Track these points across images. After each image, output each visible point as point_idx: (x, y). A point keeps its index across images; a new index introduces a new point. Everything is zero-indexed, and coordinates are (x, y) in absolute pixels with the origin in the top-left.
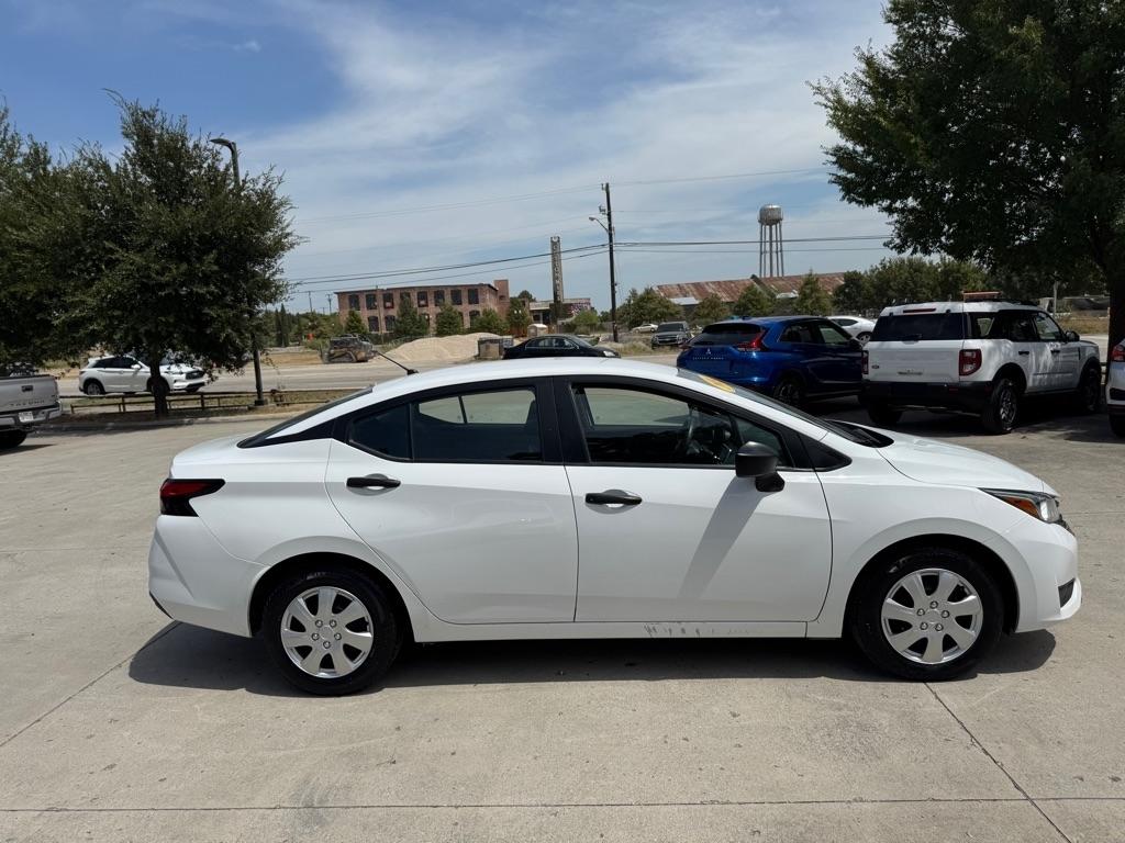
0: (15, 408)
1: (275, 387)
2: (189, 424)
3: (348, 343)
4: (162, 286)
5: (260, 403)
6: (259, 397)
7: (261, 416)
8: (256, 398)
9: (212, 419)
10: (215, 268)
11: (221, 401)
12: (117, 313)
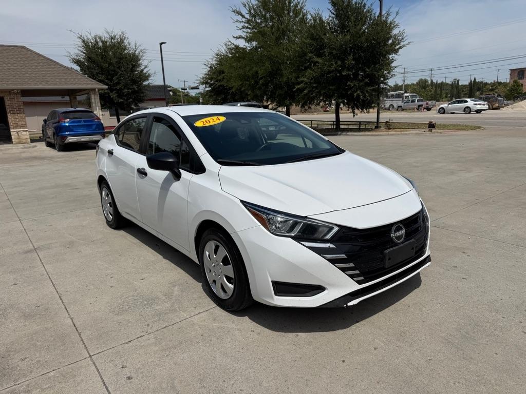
0: (268, 124)
1: (388, 120)
2: (340, 135)
3: (490, 98)
4: (330, 72)
5: (377, 127)
6: (377, 124)
7: (377, 133)
8: (376, 125)
9: (348, 133)
10: (353, 62)
11: (367, 125)
12: (315, 85)
